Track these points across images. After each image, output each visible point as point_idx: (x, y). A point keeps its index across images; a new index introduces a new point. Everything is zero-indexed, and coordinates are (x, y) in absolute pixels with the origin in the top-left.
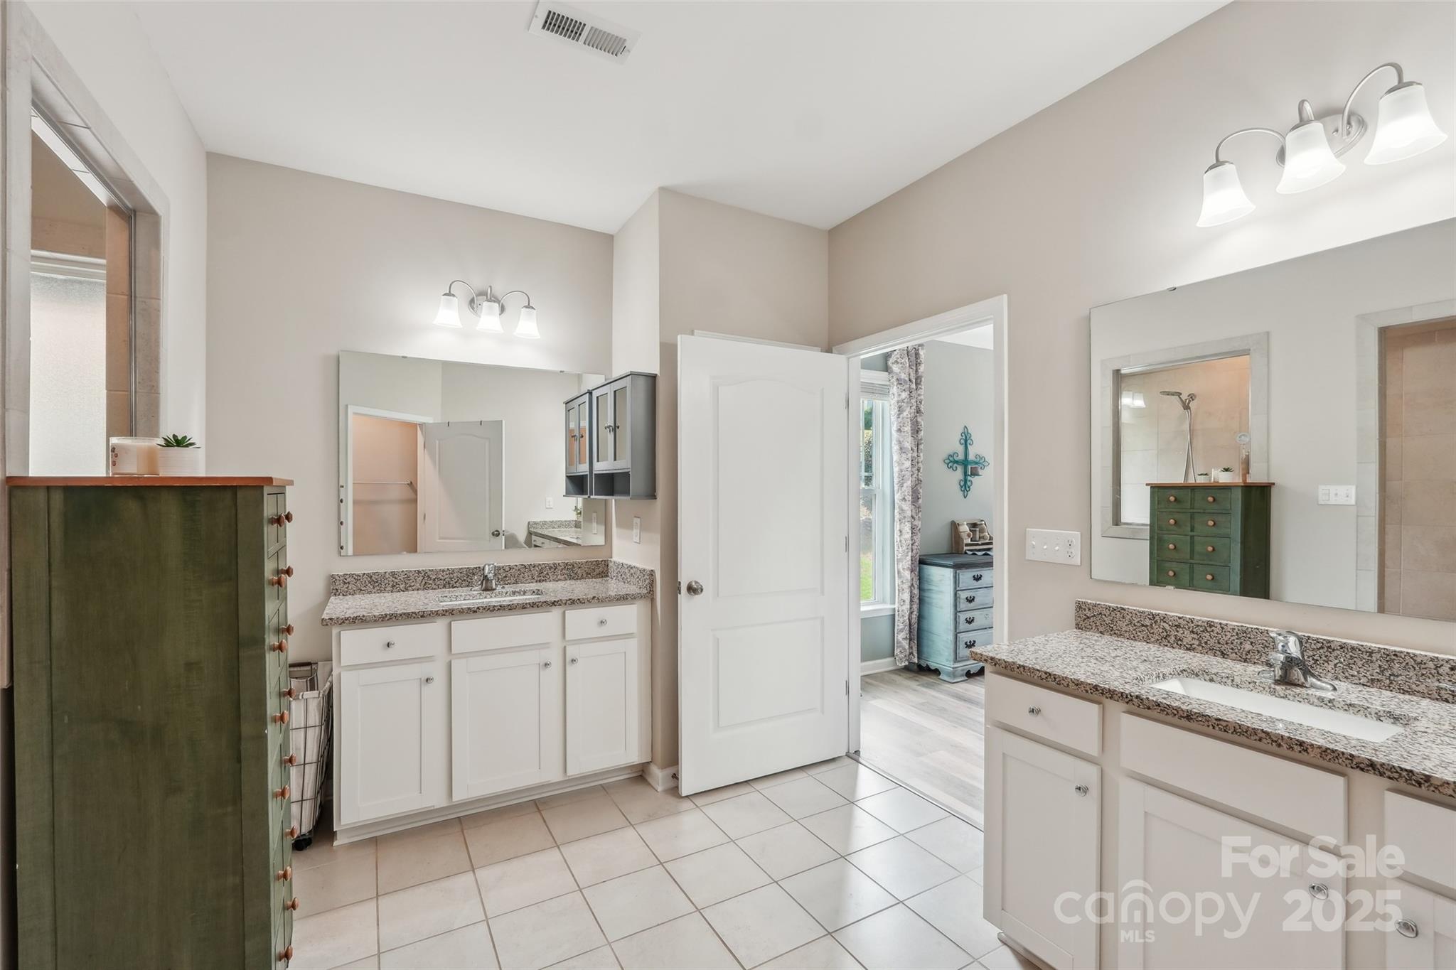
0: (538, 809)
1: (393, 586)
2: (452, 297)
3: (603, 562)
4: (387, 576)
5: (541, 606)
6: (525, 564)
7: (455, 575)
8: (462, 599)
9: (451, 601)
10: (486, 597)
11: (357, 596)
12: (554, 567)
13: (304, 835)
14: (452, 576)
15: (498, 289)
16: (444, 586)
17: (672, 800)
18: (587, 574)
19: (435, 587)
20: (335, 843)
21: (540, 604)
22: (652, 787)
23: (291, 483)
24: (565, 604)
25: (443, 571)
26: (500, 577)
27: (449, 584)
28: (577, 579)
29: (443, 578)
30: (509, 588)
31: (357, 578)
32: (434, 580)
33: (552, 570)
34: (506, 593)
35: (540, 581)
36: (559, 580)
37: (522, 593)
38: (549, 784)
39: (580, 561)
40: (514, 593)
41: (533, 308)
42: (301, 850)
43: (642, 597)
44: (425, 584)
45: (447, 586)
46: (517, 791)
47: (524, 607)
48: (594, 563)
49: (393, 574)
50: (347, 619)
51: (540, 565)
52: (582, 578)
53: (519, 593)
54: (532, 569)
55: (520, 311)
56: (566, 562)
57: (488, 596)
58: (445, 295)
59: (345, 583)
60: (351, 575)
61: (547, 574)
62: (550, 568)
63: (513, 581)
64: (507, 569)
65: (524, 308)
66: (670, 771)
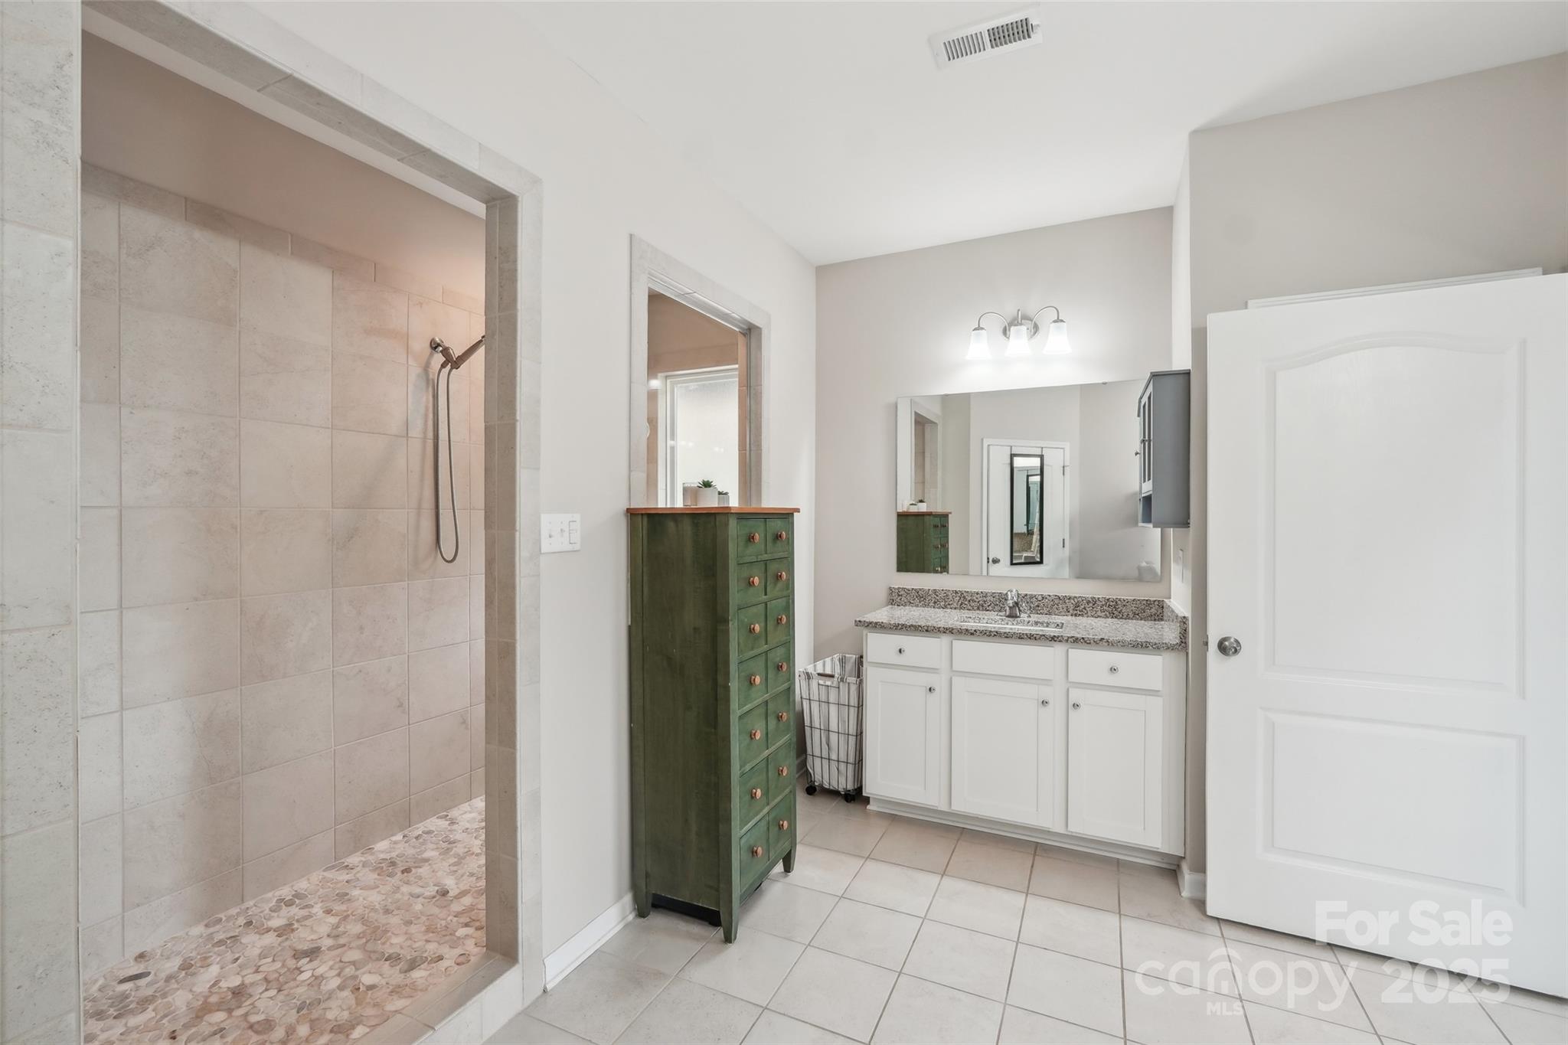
0: (1035, 852)
1: (935, 603)
2: (980, 331)
3: (1156, 603)
4: (930, 592)
5: (1040, 638)
6: (1060, 595)
7: (988, 598)
8: (985, 622)
9: (975, 622)
10: (1007, 624)
11: (907, 607)
12: (1094, 602)
13: (849, 791)
14: (985, 599)
15: (1031, 308)
16: (978, 609)
17: (1193, 913)
18: (1135, 613)
19: (970, 608)
20: (868, 807)
21: (1038, 637)
22: (1179, 889)
23: (798, 510)
24: (1067, 640)
25: (977, 594)
26: (1032, 606)
27: (983, 606)
28: (1121, 618)
29: (977, 600)
30: (1034, 617)
31: (908, 591)
32: (969, 601)
33: (1091, 605)
34: (1029, 622)
35: (1076, 615)
36: (1099, 616)
37: (1045, 625)
38: (1049, 832)
39: (1125, 598)
40: (1036, 623)
41: (1062, 321)
42: (847, 802)
43: (1170, 648)
44: (961, 604)
45: (981, 608)
46: (1002, 823)
47: (1020, 637)
48: (1145, 602)
49: (935, 591)
50: (871, 623)
51: (1076, 597)
52: (1128, 618)
53: (1042, 623)
54: (1067, 601)
55: (1049, 327)
56: (1108, 597)
57: (1010, 623)
58: (974, 330)
59: (899, 595)
60: (903, 589)
61: (1085, 608)
62: (1089, 602)
63: (1046, 612)
64: (1040, 598)
65: (1054, 324)
66: (1198, 876)
